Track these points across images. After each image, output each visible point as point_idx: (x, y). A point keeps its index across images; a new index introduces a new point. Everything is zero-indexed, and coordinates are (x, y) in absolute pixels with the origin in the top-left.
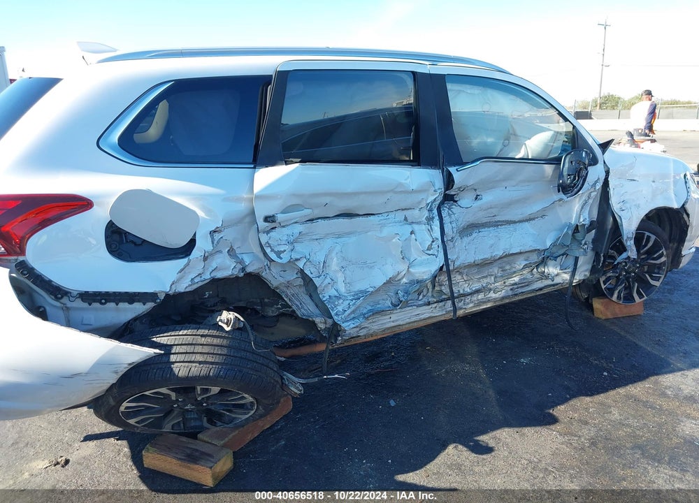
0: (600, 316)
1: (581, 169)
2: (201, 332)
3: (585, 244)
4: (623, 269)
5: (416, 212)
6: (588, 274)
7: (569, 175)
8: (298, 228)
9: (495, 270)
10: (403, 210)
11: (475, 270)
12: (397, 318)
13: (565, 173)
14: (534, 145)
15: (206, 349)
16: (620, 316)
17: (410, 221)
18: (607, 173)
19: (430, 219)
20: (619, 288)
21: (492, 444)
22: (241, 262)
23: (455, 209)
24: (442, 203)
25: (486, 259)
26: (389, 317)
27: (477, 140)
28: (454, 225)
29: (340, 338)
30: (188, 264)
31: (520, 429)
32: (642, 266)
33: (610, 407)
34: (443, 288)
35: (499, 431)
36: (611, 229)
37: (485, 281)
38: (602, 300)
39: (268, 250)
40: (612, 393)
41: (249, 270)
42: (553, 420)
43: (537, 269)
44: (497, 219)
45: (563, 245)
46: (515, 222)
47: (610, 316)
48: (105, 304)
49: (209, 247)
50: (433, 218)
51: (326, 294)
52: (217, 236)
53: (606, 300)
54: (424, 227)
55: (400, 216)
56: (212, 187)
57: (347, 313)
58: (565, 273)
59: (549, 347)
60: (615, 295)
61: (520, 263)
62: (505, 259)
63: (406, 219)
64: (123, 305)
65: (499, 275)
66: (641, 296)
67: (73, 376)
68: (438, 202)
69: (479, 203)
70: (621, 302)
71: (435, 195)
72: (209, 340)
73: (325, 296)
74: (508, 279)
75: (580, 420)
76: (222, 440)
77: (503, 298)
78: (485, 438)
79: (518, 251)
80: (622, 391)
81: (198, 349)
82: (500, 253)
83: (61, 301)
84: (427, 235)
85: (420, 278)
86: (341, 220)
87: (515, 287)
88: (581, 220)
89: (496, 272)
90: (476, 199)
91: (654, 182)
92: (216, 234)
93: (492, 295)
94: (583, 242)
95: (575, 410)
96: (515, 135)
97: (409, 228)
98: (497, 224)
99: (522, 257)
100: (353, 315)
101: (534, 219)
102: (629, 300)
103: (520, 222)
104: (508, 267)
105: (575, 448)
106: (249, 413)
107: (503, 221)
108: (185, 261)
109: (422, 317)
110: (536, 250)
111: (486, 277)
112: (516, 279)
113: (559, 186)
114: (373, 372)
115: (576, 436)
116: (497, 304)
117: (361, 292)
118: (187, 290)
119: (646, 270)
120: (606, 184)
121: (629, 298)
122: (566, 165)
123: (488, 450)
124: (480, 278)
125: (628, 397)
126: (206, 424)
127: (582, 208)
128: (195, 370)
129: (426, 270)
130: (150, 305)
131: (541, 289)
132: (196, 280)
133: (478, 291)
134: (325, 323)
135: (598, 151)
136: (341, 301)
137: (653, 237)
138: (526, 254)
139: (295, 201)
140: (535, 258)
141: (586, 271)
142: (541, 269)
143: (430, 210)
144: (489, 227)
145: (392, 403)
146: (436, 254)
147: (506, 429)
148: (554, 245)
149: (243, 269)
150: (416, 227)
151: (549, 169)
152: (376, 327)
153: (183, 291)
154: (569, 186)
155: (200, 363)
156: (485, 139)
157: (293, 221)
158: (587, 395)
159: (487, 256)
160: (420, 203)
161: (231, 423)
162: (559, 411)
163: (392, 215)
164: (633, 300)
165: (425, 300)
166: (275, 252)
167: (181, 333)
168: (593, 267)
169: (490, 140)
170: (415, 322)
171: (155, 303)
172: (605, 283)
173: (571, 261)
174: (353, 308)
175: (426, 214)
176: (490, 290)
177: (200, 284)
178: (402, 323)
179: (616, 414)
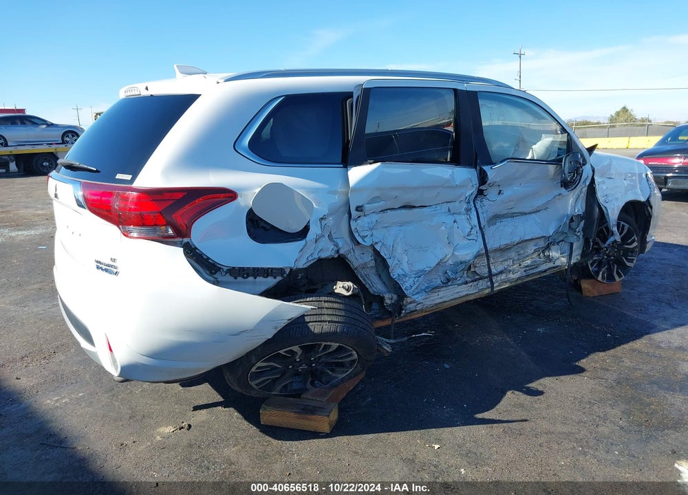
0: (588, 294)
1: (578, 168)
2: (323, 298)
3: (579, 232)
4: (605, 254)
5: (457, 204)
6: (579, 258)
7: (569, 173)
8: (375, 217)
9: (513, 254)
10: (447, 202)
11: (498, 254)
12: (443, 295)
13: (566, 171)
14: (538, 149)
15: (330, 312)
16: (604, 294)
17: (452, 212)
18: (593, 171)
19: (468, 210)
20: (603, 269)
21: (540, 389)
22: (336, 245)
23: (485, 202)
24: (476, 197)
25: (507, 245)
26: (437, 294)
27: (496, 146)
28: (485, 215)
29: (404, 312)
30: (305, 245)
31: (558, 378)
32: (619, 250)
33: (622, 358)
34: (477, 269)
35: (542, 380)
36: (598, 219)
37: (506, 263)
38: (589, 281)
39: (356, 235)
40: (619, 348)
41: (341, 252)
42: (581, 370)
43: (544, 253)
44: (513, 211)
45: (563, 233)
46: (525, 214)
47: (596, 294)
48: (247, 278)
49: (319, 232)
50: (471, 209)
51: (395, 273)
52: (324, 222)
53: (593, 280)
54: (463, 217)
55: (445, 207)
56: (318, 182)
57: (413, 288)
58: (563, 257)
59: (556, 319)
60: (600, 276)
61: (531, 248)
62: (520, 245)
63: (449, 210)
64: (260, 279)
65: (516, 258)
66: (620, 276)
67: (240, 333)
68: (474, 196)
69: (501, 197)
70: (605, 282)
71: (471, 190)
72: (331, 305)
73: (394, 275)
74: (523, 261)
75: (602, 369)
76: (326, 397)
77: (519, 278)
78: (533, 385)
79: (531, 238)
80: (625, 346)
81: (325, 311)
82: (517, 240)
83: (214, 276)
84: (466, 223)
85: (463, 260)
86: (404, 211)
87: (528, 268)
88: (576, 211)
89: (513, 256)
90: (499, 194)
91: (625, 180)
92: (323, 221)
93: (512, 276)
94: (577, 230)
95: (596, 362)
96: (524, 141)
97: (452, 218)
98: (513, 215)
99: (532, 243)
100: (416, 291)
101: (539, 211)
102: (610, 279)
103: (530, 213)
104: (522, 252)
105: (606, 387)
106: (348, 371)
107: (518, 213)
108: (302, 242)
109: (462, 294)
110: (543, 237)
111: (507, 260)
112: (529, 262)
113: (561, 182)
114: (418, 346)
115: (603, 379)
116: (513, 284)
117: (421, 271)
118: (304, 267)
119: (621, 254)
120: (593, 180)
121: (611, 278)
122: (566, 165)
123: (539, 393)
124: (502, 261)
125: (633, 350)
126: (308, 385)
127: (576, 201)
128: (327, 327)
129: (469, 252)
130: (279, 278)
131: (545, 271)
132: (310, 259)
133: (501, 272)
134: (391, 299)
135: (586, 153)
136: (407, 278)
137: (627, 226)
138: (537, 240)
139: (376, 194)
140: (542, 244)
141: (578, 255)
142: (547, 253)
143: (468, 203)
144: (507, 218)
145: (447, 366)
146: (476, 238)
147: (547, 378)
148: (556, 232)
149: (338, 251)
150: (457, 217)
151: (552, 168)
152: (428, 303)
153: (301, 267)
154: (570, 182)
155: (329, 322)
156: (503, 144)
157: (372, 211)
158: (601, 351)
159: (508, 242)
160: (460, 196)
161: (328, 383)
162: (583, 363)
163: (439, 207)
164: (614, 279)
165: (462, 280)
166: (361, 237)
167: (308, 299)
168: (583, 251)
169: (506, 145)
170: (455, 299)
171: (283, 276)
172: (592, 265)
173: (567, 247)
174: (417, 284)
175: (465, 206)
176: (510, 271)
177: (312, 262)
178: (447, 299)
179: (627, 363)
